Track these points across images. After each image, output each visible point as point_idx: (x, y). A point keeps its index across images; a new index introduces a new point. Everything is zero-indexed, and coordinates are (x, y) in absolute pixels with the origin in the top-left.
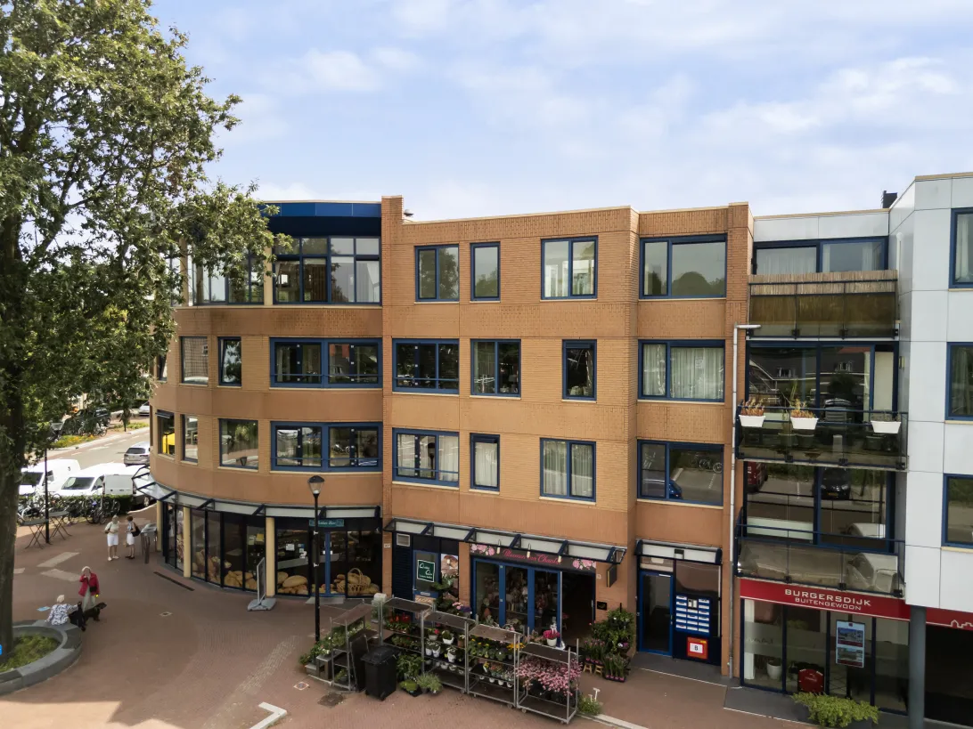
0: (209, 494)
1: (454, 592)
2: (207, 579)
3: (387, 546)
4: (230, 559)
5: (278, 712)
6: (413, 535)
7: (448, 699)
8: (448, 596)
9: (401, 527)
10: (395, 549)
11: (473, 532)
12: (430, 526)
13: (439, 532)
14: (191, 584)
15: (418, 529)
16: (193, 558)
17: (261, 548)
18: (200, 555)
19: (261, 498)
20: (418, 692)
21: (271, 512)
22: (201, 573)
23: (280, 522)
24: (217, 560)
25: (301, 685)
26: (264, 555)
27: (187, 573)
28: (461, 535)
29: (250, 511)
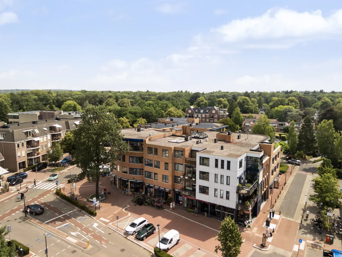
0: (121, 177)
1: (152, 193)
2: (121, 188)
3: (144, 186)
4: (124, 186)
5: (129, 206)
6: (147, 185)
7: (148, 206)
8: (151, 194)
9: (146, 184)
10: (145, 187)
11: (154, 186)
12: (149, 184)
13: (151, 185)
14: (119, 189)
15: (148, 185)
16: (119, 185)
17: (128, 185)
18: (120, 185)
19: (128, 178)
20: (145, 205)
21: (129, 180)
22: (120, 187)
23: (130, 182)
24: (122, 186)
25: (132, 204)
26: (128, 186)
27: (118, 187)
28: (153, 186)
29: (127, 180)
